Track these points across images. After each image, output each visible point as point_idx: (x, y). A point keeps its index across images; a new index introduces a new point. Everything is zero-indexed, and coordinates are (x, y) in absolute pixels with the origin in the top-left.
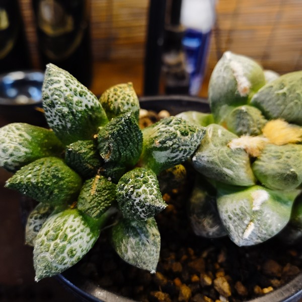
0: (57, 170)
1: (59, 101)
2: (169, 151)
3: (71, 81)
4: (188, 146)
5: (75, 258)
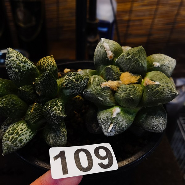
0: (13, 101)
1: (14, 66)
2: (70, 89)
3: (20, 56)
4: (79, 86)
5: (23, 144)
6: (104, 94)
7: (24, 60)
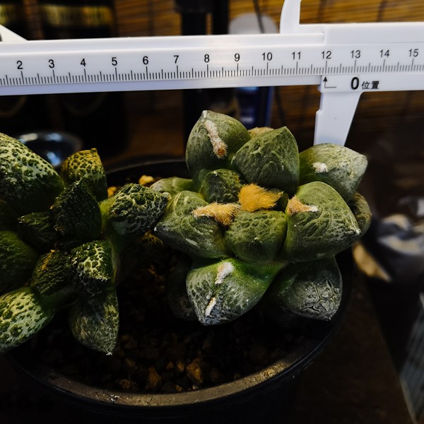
0: (5, 244)
1: (6, 171)
2: (126, 221)
3: (21, 150)
4: (145, 215)
5: (20, 337)
6: (199, 232)
7: (28, 158)
